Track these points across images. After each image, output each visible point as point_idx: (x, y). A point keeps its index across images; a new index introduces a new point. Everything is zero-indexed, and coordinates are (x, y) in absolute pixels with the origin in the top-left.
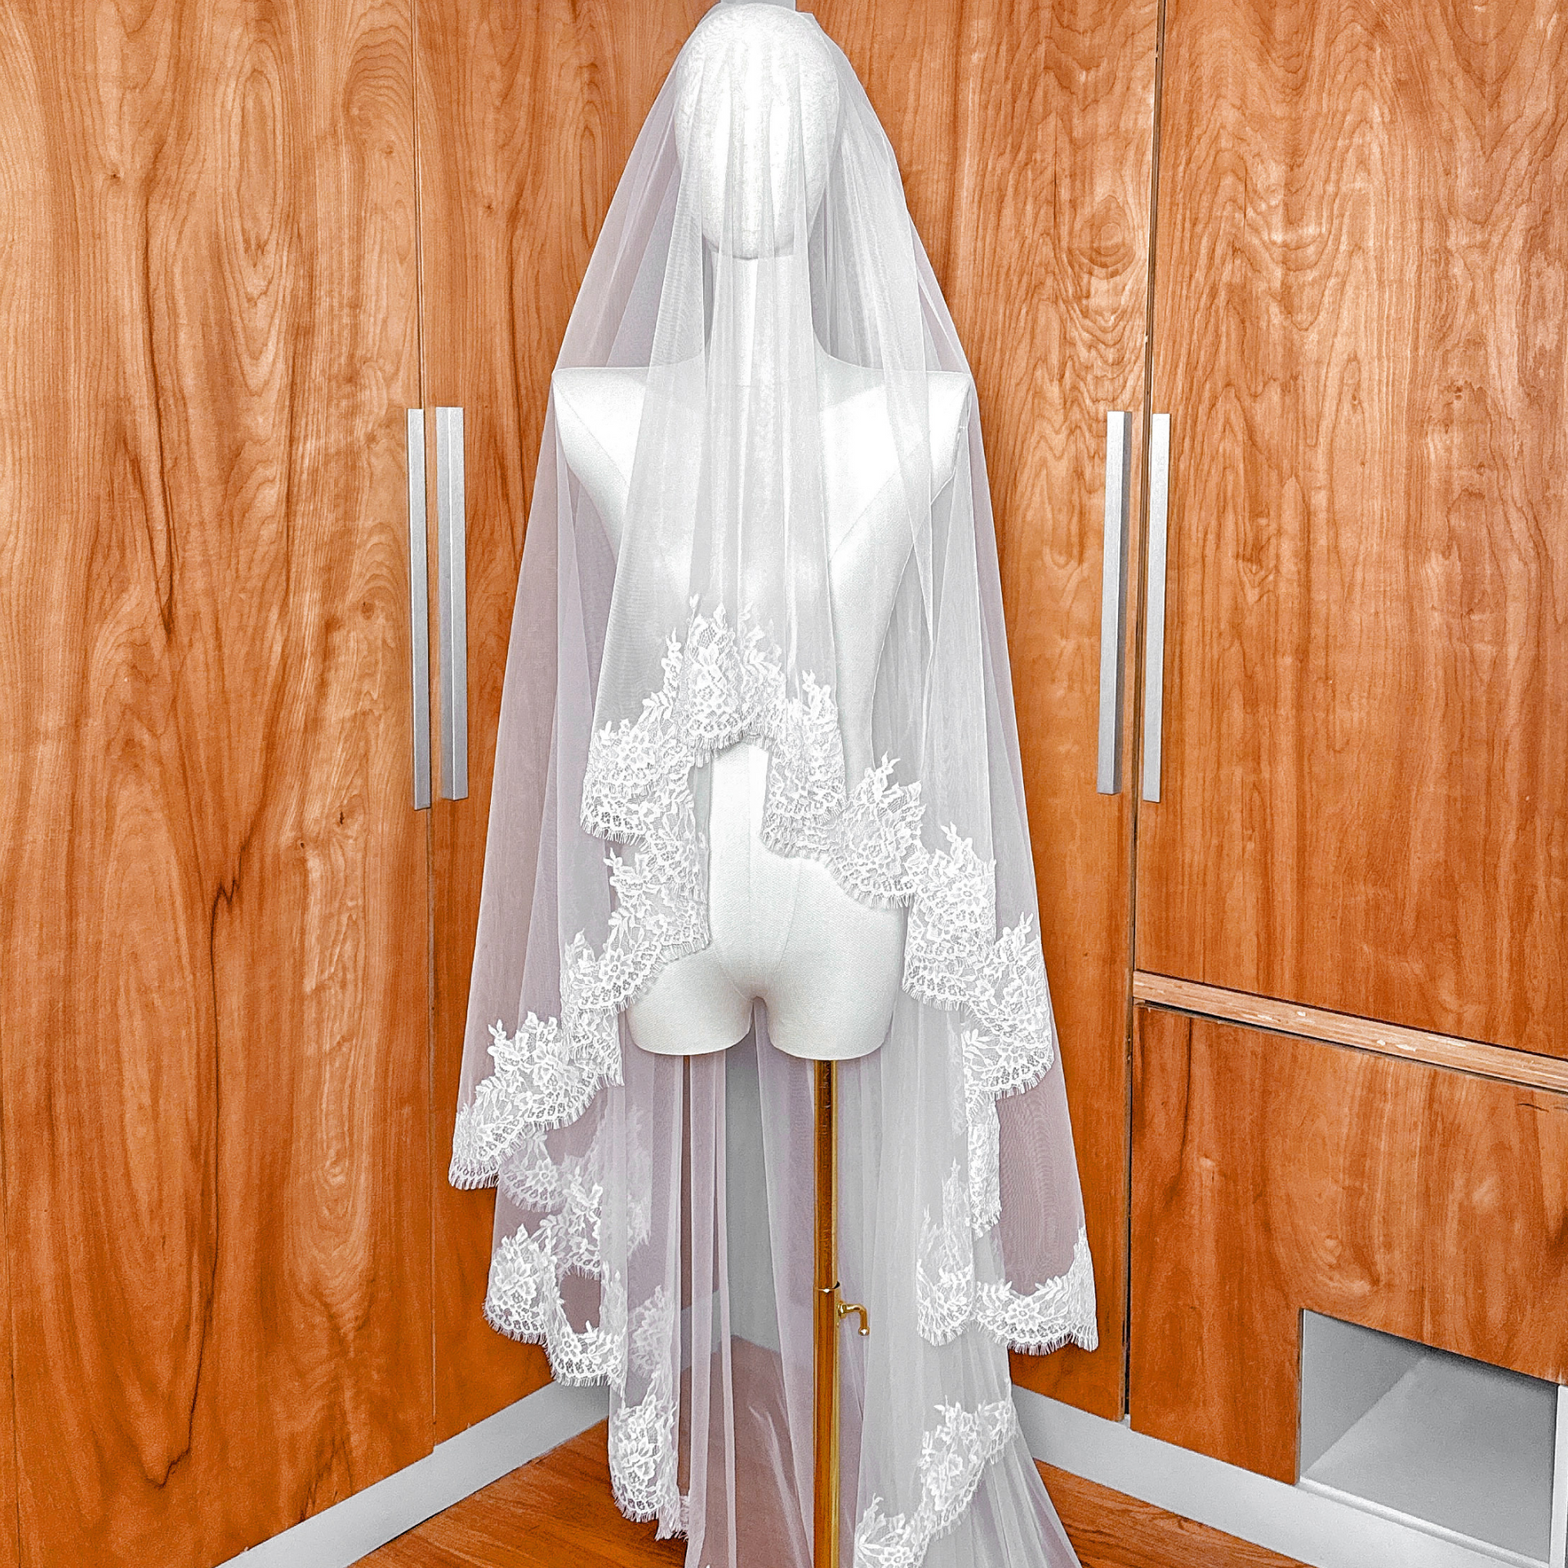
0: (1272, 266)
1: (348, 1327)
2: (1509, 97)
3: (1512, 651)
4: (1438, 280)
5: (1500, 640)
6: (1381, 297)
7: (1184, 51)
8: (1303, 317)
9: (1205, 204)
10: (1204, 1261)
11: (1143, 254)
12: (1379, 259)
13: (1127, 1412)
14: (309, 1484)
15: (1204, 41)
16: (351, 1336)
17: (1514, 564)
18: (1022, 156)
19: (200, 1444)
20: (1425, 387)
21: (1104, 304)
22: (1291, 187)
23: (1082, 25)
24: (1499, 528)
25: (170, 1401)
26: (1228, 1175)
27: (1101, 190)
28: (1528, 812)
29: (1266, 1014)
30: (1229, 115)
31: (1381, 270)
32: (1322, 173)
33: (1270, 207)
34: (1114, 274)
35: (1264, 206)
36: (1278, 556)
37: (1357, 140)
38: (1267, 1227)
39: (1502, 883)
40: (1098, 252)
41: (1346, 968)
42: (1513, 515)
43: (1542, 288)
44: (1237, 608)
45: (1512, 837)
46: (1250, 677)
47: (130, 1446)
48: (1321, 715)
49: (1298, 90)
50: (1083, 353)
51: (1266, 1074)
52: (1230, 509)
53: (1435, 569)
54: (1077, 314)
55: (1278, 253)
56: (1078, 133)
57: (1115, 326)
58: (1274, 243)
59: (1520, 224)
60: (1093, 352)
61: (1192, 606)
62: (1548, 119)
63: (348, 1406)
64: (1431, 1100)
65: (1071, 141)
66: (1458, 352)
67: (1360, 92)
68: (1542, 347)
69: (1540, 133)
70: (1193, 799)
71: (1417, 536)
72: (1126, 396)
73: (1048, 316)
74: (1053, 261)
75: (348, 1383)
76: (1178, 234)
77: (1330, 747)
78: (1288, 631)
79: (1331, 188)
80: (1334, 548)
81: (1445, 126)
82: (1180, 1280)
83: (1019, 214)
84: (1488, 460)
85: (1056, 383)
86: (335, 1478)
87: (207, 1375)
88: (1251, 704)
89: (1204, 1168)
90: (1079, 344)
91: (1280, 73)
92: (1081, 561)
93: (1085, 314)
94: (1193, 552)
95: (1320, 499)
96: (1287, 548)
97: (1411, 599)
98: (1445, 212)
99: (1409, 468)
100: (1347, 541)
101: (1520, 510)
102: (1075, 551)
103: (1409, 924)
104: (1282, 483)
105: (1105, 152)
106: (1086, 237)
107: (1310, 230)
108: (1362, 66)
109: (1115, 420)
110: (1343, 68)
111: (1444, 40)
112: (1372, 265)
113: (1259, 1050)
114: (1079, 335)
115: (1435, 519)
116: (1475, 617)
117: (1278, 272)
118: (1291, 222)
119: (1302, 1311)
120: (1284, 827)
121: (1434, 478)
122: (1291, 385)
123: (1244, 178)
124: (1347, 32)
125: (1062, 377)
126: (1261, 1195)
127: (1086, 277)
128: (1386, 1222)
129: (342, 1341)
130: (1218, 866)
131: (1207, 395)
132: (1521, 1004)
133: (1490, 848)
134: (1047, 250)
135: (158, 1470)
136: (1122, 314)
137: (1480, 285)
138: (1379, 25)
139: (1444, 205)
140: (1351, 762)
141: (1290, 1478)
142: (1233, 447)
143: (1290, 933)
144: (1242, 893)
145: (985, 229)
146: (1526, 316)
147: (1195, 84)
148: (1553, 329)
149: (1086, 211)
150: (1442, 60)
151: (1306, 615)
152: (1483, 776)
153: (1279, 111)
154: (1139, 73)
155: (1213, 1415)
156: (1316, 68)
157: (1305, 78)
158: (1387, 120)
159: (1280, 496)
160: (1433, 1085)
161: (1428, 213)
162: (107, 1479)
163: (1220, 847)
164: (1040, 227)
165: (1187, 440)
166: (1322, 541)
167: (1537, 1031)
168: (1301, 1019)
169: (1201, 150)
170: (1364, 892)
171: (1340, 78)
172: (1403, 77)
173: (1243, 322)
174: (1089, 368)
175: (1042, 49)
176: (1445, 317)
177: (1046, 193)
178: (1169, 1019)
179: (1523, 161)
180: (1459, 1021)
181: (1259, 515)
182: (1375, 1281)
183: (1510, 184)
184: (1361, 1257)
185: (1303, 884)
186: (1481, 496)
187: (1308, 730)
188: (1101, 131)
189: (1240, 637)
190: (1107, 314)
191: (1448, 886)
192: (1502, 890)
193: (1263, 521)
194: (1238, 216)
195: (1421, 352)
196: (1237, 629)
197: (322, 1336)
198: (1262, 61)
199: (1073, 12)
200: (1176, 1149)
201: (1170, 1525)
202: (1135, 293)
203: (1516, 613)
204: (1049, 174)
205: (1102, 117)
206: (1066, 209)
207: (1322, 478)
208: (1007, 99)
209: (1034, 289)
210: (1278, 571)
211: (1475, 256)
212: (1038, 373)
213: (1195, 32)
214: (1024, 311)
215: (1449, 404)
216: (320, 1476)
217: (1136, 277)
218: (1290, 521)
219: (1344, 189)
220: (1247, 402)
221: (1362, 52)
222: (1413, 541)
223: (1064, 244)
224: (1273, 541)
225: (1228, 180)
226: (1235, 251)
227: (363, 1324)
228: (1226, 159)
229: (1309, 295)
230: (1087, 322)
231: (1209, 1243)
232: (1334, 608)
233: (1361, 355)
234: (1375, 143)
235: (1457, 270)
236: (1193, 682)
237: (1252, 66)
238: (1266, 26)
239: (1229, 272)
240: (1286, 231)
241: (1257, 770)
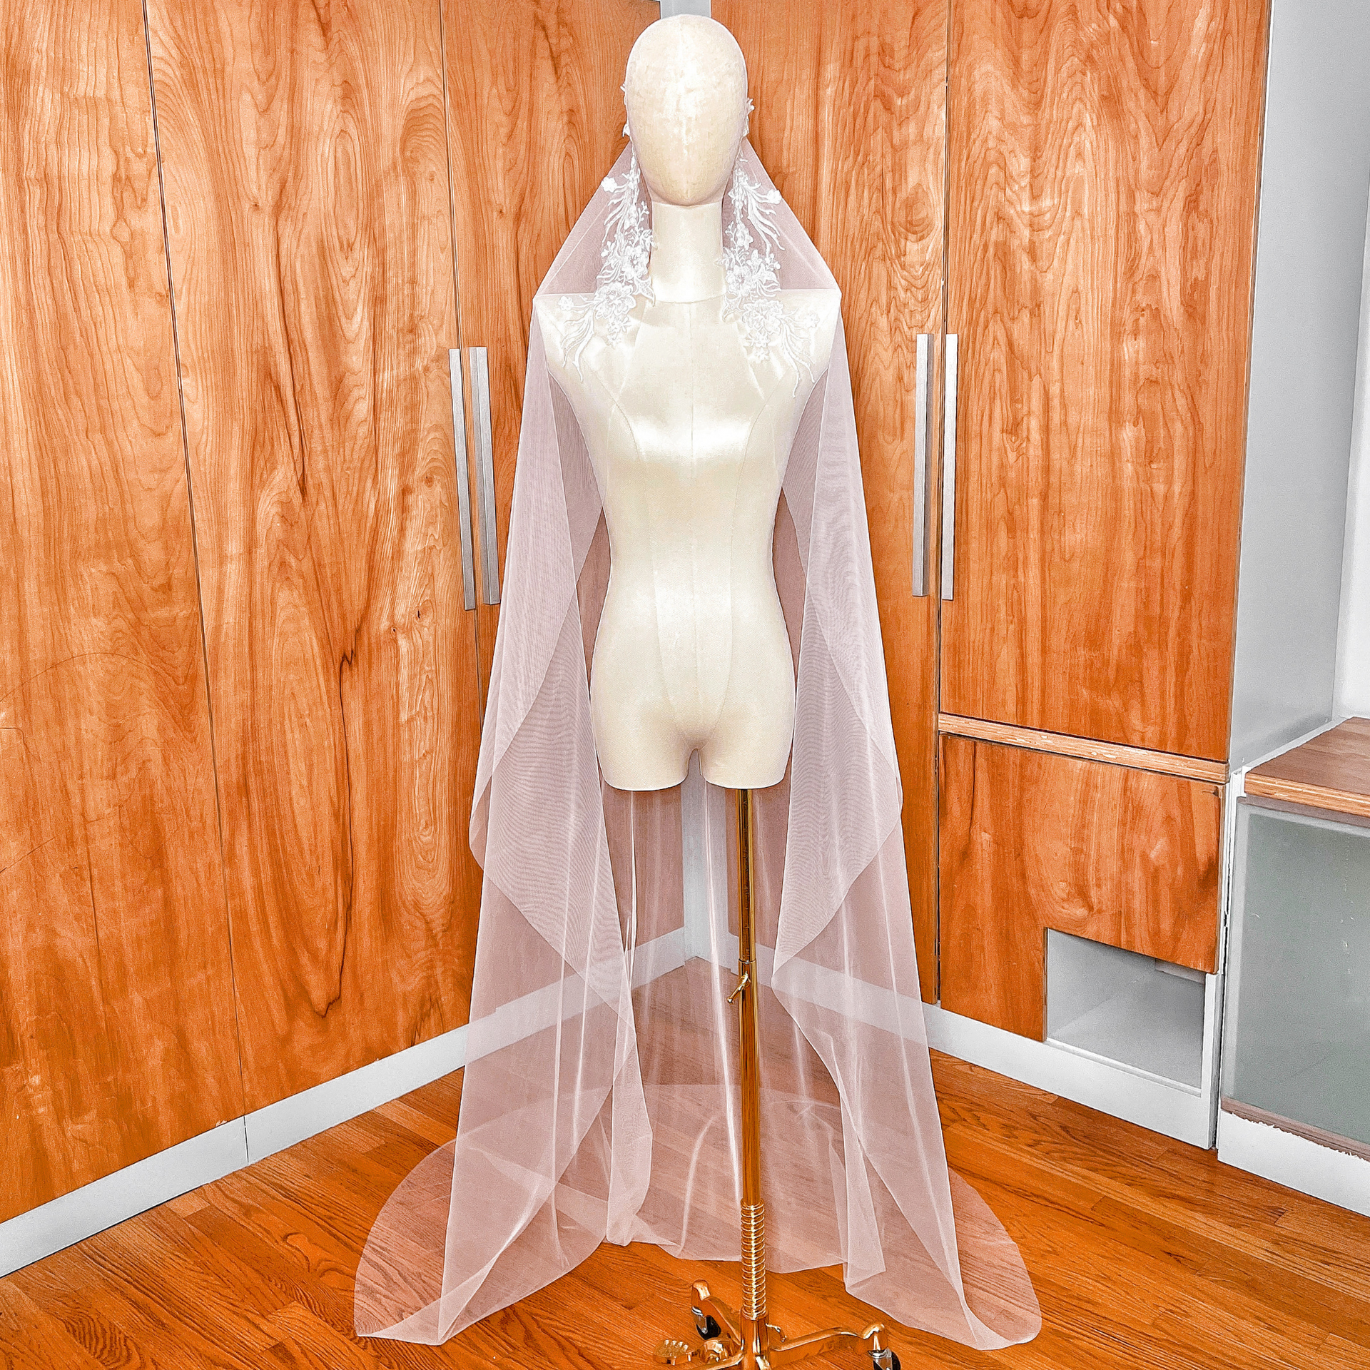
0: (1022, 226)
1: (438, 929)
2: (1174, 105)
3: (1177, 488)
4: (1129, 234)
5: (1169, 481)
6: (1093, 248)
7: (964, 81)
8: (1043, 264)
9: (979, 187)
10: (985, 899)
11: (939, 224)
12: (1091, 221)
13: (939, 998)
14: (416, 1024)
15: (976, 74)
16: (440, 935)
17: (1178, 428)
18: (860, 158)
19: (348, 993)
20: (1121, 308)
21: (915, 260)
22: (1034, 173)
23: (897, 66)
24: (1169, 404)
25: (328, 968)
26: (998, 842)
27: (912, 179)
28: (1187, 597)
29: (1021, 738)
30: (993, 123)
31: (1092, 229)
32: (1054, 161)
33: (1021, 188)
34: (921, 238)
35: (1016, 187)
36: (1028, 429)
37: (1076, 139)
38: (1023, 876)
39: (1170, 645)
40: (911, 223)
41: (1073, 706)
42: (1178, 394)
43: (1195, 238)
44: (1002, 466)
45: (1176, 614)
46: (1010, 513)
47: (304, 992)
48: (1056, 537)
49: (1038, 104)
50: (902, 295)
51: (1022, 777)
52: (998, 397)
53: (1128, 434)
54: (897, 267)
55: (1026, 219)
56: (896, 141)
57: (923, 274)
58: (1024, 212)
59: (1181, 194)
60: (909, 293)
61: (974, 467)
62: (1199, 119)
63: (440, 978)
64: (1125, 790)
65: (892, 146)
66: (1142, 283)
67: (1078, 105)
68: (1196, 279)
69: (1193, 130)
70: (975, 596)
71: (1117, 411)
72: (930, 324)
73: (879, 269)
74: (882, 231)
75: (439, 964)
76: (962, 208)
77: (1062, 558)
78: (1035, 479)
79: (1059, 173)
80: (1065, 423)
81: (1133, 126)
82: (970, 909)
83: (860, 199)
84: (1163, 358)
85: (885, 316)
86: (432, 1020)
87: (349, 953)
88: (1011, 530)
89: (984, 839)
90: (899, 288)
91: (1025, 94)
92: (902, 439)
93: (903, 267)
94: (974, 429)
95: (1055, 389)
96: (1034, 424)
97: (1113, 455)
98: (1133, 187)
99: (1112, 365)
100: (1073, 419)
101: (1182, 391)
102: (898, 433)
103: (1112, 676)
104: (1031, 379)
105: (913, 153)
106: (903, 214)
107: (1046, 203)
108: (1078, 87)
109: (922, 340)
110: (1066, 89)
111: (1131, 64)
112: (1087, 225)
113: (1018, 762)
114: (900, 282)
115: (1128, 400)
116: (1154, 466)
117: (1026, 233)
118: (1035, 197)
119: (1046, 929)
120: (1033, 613)
121: (1127, 372)
122: (1036, 310)
123: (1004, 168)
124: (1069, 63)
125: (889, 312)
126: (1019, 855)
127: (903, 241)
128: (1097, 870)
129: (434, 937)
130: (991, 642)
131: (982, 319)
132: (1183, 726)
133: (1163, 622)
134: (877, 224)
135: (322, 1006)
136: (927, 267)
137: (1156, 237)
138: (1089, 58)
139: (1132, 181)
140: (1075, 565)
141: (1039, 1036)
142: (999, 356)
143: (1037, 684)
144: (1006, 657)
145: (838, 209)
146: (1185, 256)
147: (971, 105)
148: (1202, 267)
149: (902, 195)
150: (1129, 80)
151: (1047, 470)
152: (1158, 574)
153: (1025, 120)
154: (935, 97)
155: (991, 999)
156: (1048, 90)
157: (1042, 96)
158: (1095, 124)
159: (1030, 388)
160: (1126, 780)
161: (1122, 189)
162: (291, 1009)
163: (993, 629)
164: (874, 209)
165: (970, 351)
166: (1056, 418)
167: (1192, 741)
168: (1043, 741)
169: (976, 150)
170: (1082, 653)
171: (1065, 95)
172: (1105, 93)
173: (1004, 268)
174: (905, 305)
175: (872, 82)
176: (1134, 260)
177: (877, 183)
178: (962, 743)
179: (1182, 150)
180: (1143, 739)
181: (1017, 401)
182: (1091, 908)
183: (1175, 164)
184: (1081, 893)
185: (1045, 650)
186: (1156, 382)
187: (1048, 547)
188: (912, 137)
189: (1004, 487)
190: (917, 267)
191: (1136, 648)
192: (1170, 650)
193: (1019, 406)
194: (1001, 194)
195: (1119, 285)
196: (1003, 483)
197: (421, 933)
198: (1014, 86)
199: (892, 57)
200: (966, 828)
201: (965, 1069)
202: (935, 251)
203: (1179, 463)
204: (878, 169)
205: (912, 129)
206: (890, 195)
207: (1056, 375)
208: (849, 120)
209: (870, 251)
210: (1028, 440)
211: (1152, 217)
212: (873, 309)
213: (971, 67)
214: (863, 267)
215: (1137, 320)
216: (422, 1019)
217: (935, 239)
218: (1036, 404)
219: (1068, 174)
220: (1009, 324)
221: (1079, 76)
222: (1115, 417)
223: (889, 218)
224: (1025, 419)
225: (994, 170)
226: (999, 218)
227: (448, 928)
228: (992, 155)
229: (1046, 247)
230: (905, 273)
231: (988, 886)
232: (1065, 463)
233: (1081, 288)
234: (1087, 139)
235: (1142, 227)
236: (974, 518)
237: (1007, 89)
238: (1016, 61)
239: (995, 234)
240: (1031, 205)
241: (1016, 576)
